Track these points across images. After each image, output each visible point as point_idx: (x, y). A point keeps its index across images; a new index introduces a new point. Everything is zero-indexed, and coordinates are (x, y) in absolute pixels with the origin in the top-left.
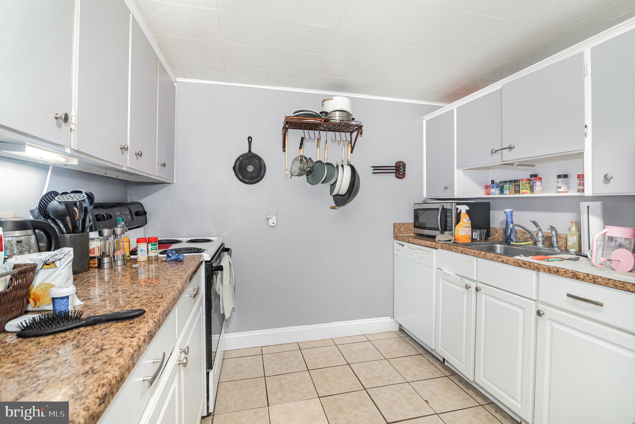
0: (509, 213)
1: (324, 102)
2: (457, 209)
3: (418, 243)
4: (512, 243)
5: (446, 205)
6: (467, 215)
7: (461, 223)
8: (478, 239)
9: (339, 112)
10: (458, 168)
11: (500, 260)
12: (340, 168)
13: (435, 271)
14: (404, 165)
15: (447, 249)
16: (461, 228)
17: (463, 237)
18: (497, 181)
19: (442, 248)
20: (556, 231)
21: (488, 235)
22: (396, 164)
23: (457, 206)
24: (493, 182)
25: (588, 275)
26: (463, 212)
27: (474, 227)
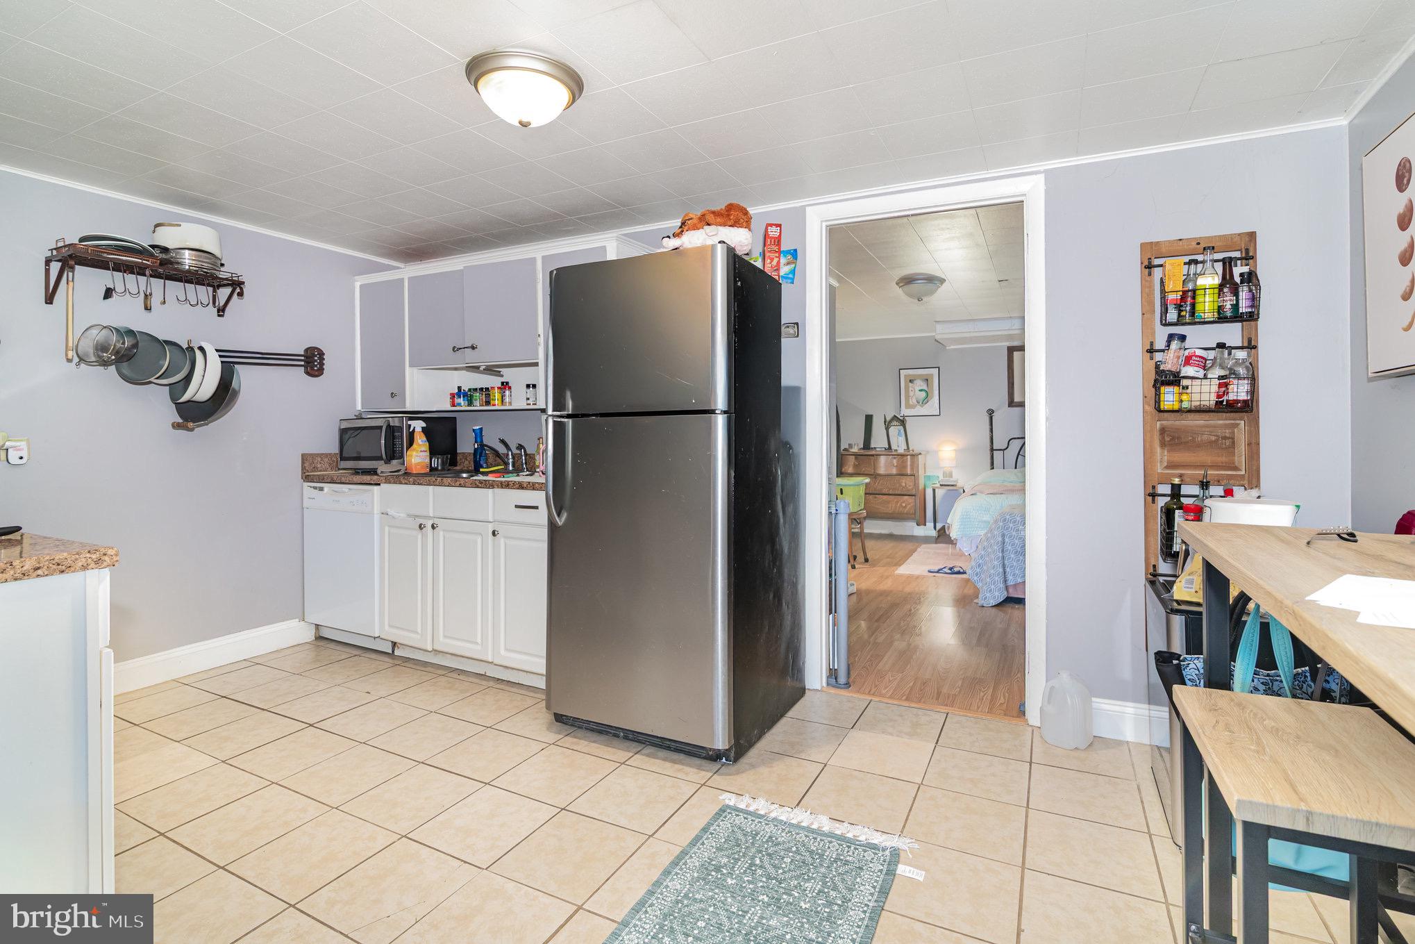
0: (478, 431)
1: (158, 229)
2: (410, 426)
3: (349, 481)
4: (481, 470)
5: (394, 422)
6: (422, 434)
7: (415, 446)
8: (440, 468)
9: (190, 252)
10: (411, 366)
11: (458, 483)
12: (198, 354)
13: (377, 517)
14: (321, 354)
15: (395, 483)
16: (414, 453)
17: (418, 464)
18: (465, 388)
19: (388, 481)
20: (525, 451)
21: (454, 462)
22: (306, 350)
23: (409, 422)
24: (459, 388)
25: (529, 483)
26: (418, 429)
27: (433, 452)
